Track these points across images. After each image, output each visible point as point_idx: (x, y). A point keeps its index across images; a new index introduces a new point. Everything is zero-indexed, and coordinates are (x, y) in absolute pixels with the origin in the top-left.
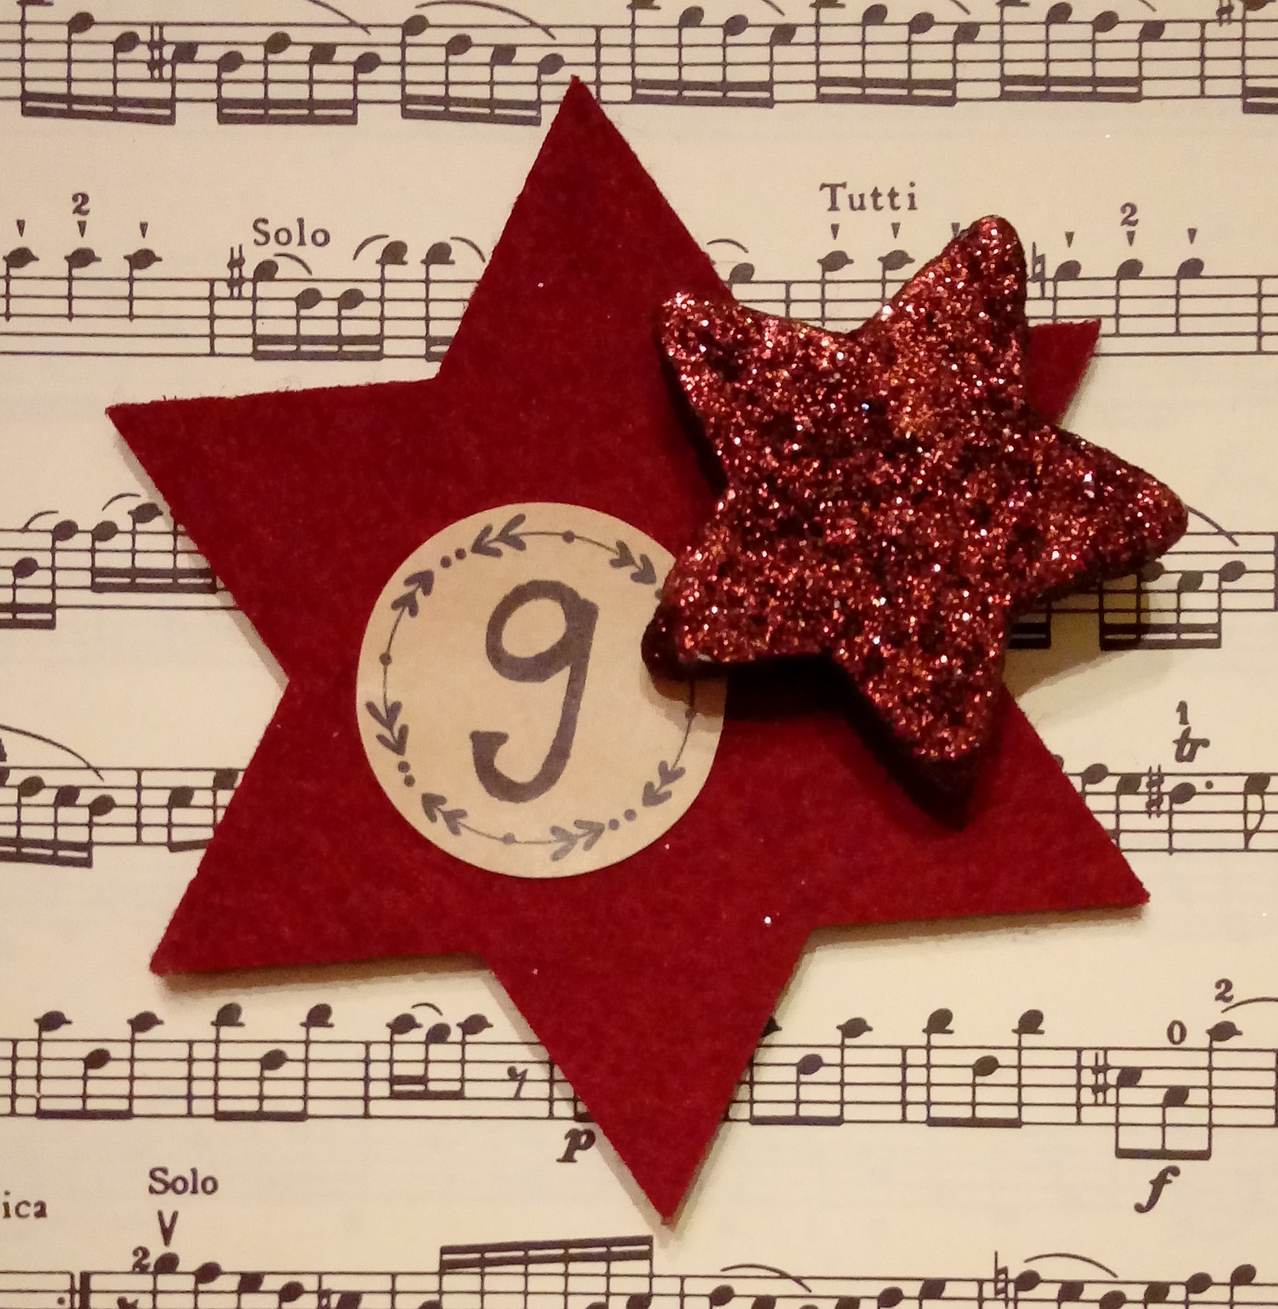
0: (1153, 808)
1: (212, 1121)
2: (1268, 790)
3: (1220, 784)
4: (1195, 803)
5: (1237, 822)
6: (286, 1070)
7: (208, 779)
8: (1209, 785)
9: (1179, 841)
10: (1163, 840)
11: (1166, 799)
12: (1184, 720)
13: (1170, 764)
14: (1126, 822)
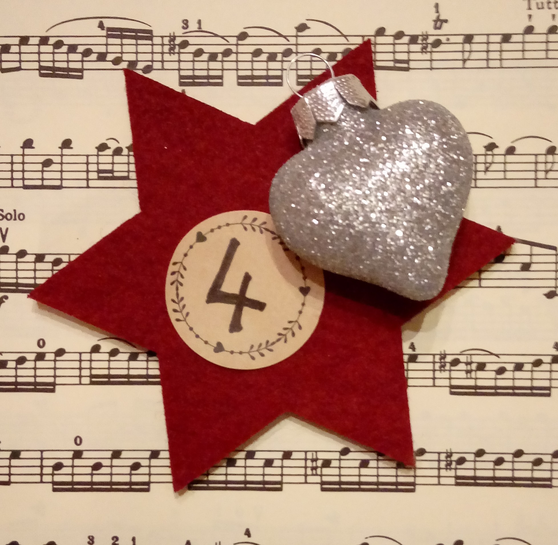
0: (424, 50)
1: (22, 189)
2: (474, 41)
3: (453, 39)
4: (442, 48)
5: (459, 56)
6: (53, 167)
7: (17, 41)
8: (448, 39)
9: (435, 64)
10: (427, 64)
11: (429, 46)
12: (437, 12)
13: (431, 31)
14: (413, 56)
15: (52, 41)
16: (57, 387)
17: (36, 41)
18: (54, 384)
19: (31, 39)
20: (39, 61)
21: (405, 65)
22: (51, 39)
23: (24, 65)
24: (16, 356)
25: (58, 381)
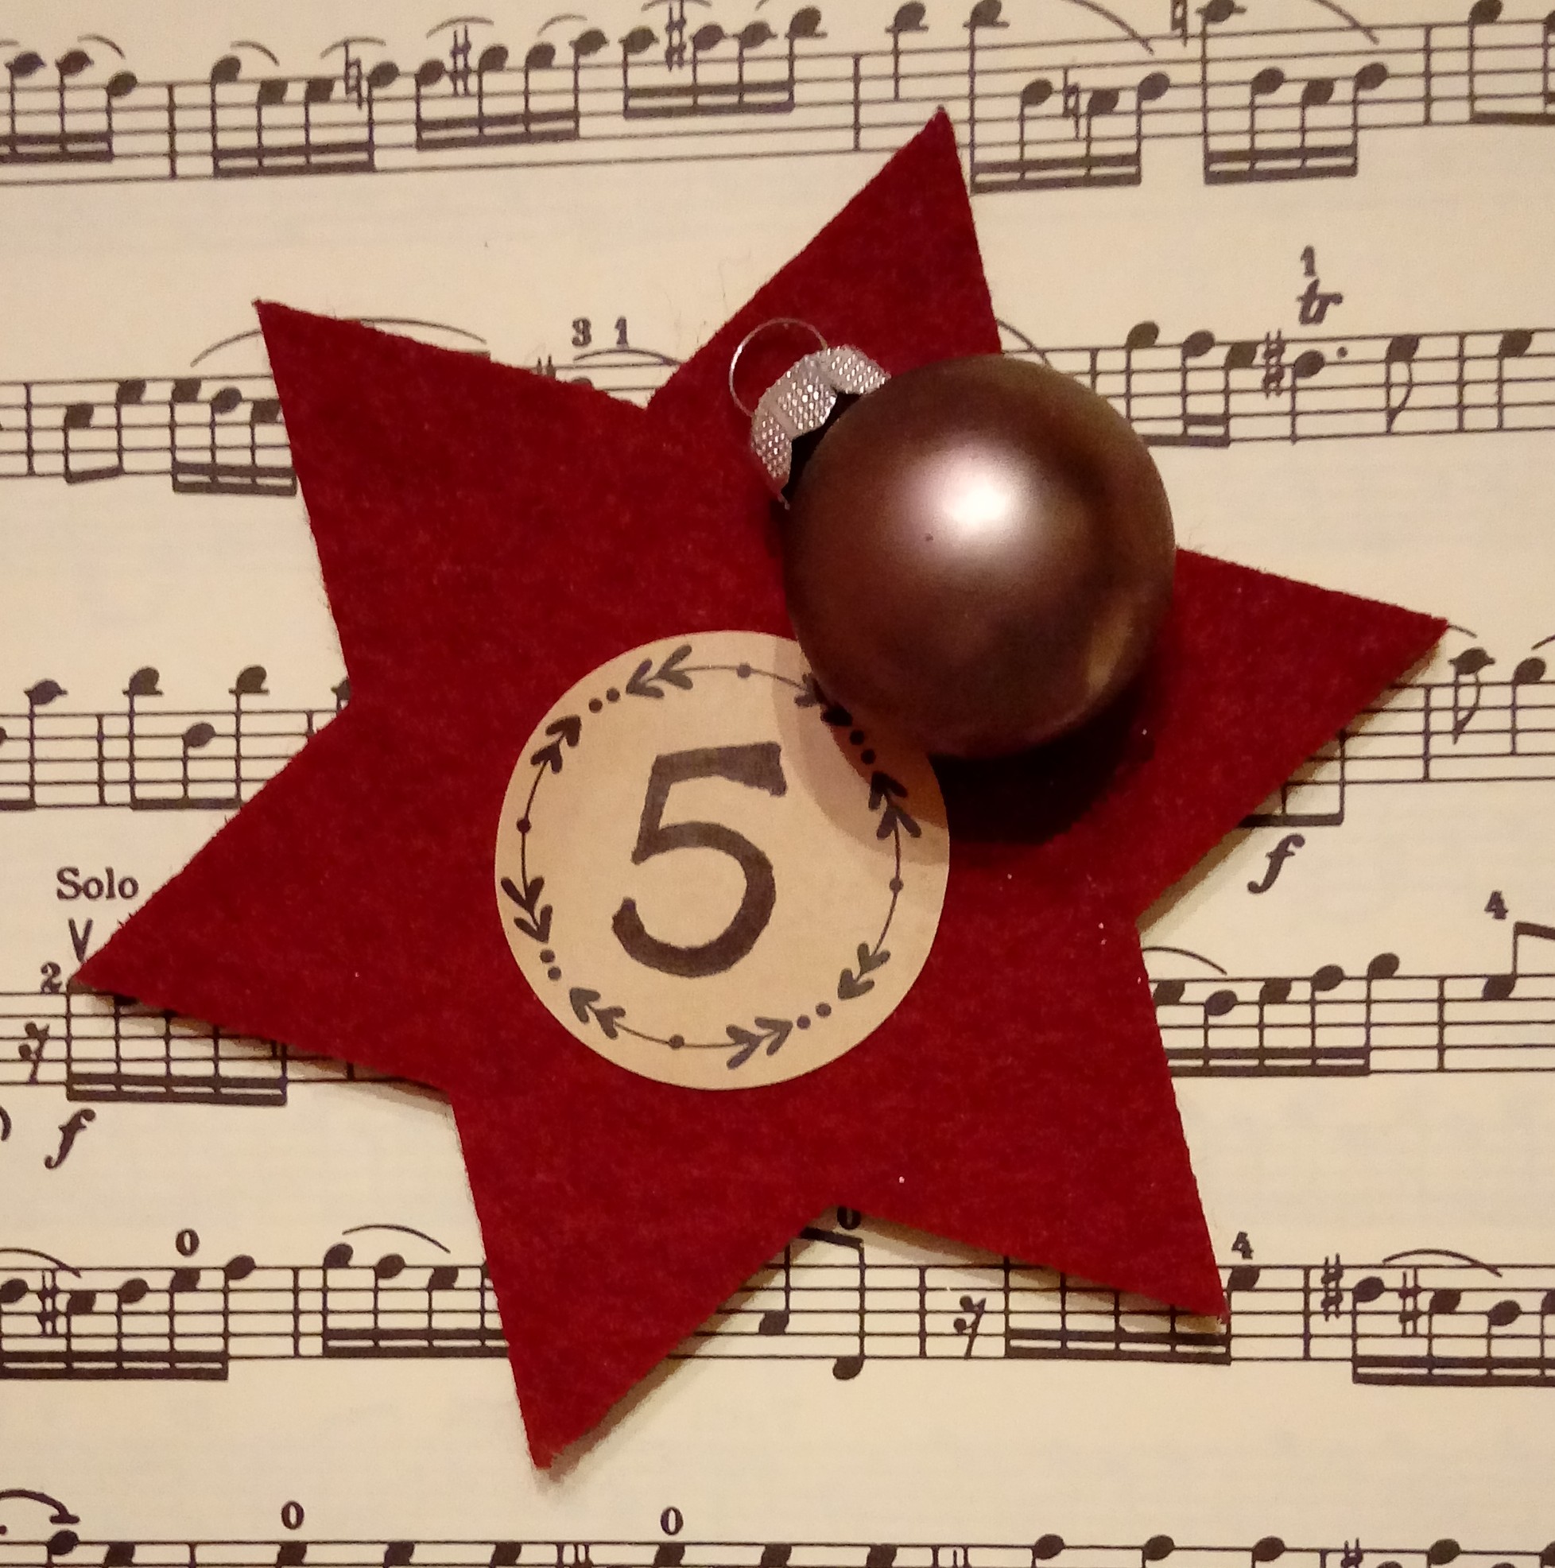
0: (1272, 382)
1: (128, 810)
2: (1418, 354)
3: (1356, 351)
4: (1323, 377)
5: (1377, 398)
6: (215, 747)
7: (110, 393)
8: (1342, 352)
9: (1305, 426)
10: (1283, 426)
11: (1288, 373)
12: (1310, 271)
13: (1292, 328)
14: (1238, 404)
15: (208, 391)
16: (232, 1364)
17: (165, 391)
18: (224, 1357)
19: (149, 386)
20: (173, 449)
21: (1218, 431)
22: (204, 385)
23: (130, 462)
24: (118, 1280)
25: (236, 1347)
